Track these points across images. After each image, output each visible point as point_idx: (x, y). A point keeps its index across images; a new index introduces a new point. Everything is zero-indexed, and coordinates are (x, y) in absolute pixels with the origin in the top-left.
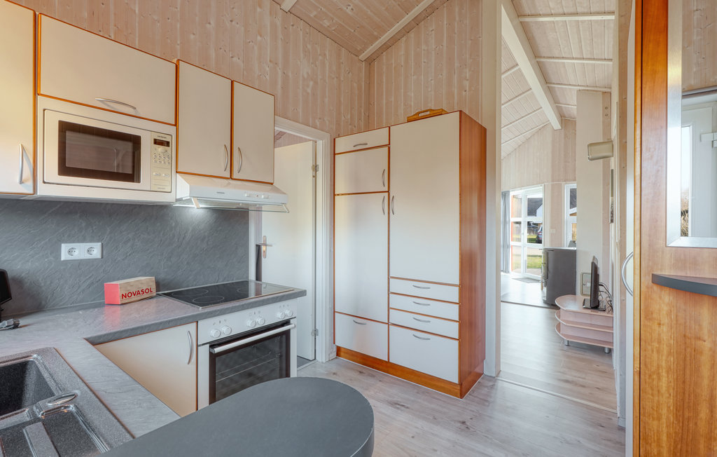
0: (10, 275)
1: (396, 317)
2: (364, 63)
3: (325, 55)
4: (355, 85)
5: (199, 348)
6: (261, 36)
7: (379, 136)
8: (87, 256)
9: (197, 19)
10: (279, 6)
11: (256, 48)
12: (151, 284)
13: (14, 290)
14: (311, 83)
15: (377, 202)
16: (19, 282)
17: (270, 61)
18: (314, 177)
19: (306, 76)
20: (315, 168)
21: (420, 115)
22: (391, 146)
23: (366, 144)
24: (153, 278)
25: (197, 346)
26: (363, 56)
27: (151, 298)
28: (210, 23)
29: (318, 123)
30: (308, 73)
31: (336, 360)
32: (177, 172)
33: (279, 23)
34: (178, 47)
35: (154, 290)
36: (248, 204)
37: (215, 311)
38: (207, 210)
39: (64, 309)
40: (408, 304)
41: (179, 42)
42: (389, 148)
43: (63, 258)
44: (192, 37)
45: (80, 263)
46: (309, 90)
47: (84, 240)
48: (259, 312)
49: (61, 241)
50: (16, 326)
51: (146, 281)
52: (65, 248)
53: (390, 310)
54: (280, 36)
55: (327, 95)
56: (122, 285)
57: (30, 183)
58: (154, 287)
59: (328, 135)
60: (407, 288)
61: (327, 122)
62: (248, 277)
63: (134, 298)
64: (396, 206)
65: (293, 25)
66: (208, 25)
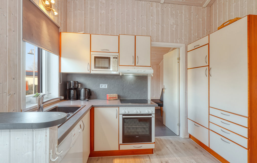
0: (91, 90)
1: (212, 127)
2: (206, 8)
3: (182, 12)
4: (201, 20)
5: (119, 115)
6: (152, 16)
7: (205, 40)
8: (105, 87)
9: (131, 20)
10: (160, 3)
11: (150, 21)
12: (116, 96)
13: (92, 94)
14: (175, 26)
15: (203, 71)
16: (93, 92)
17: (156, 24)
18: (178, 62)
19: (172, 24)
20: (179, 59)
21: (224, 25)
22: (210, 44)
23: (199, 45)
24: (117, 94)
25: (119, 114)
26: (205, 5)
27: (117, 100)
28: (135, 20)
29: (179, 41)
30: (173, 23)
31: (189, 139)
32: (119, 65)
33: (160, 9)
34: (126, 30)
35: (117, 98)
36: (147, 74)
37: (124, 105)
38: (133, 76)
39: (100, 99)
40: (218, 121)
41: (126, 29)
42: (209, 44)
43: (100, 88)
44: (129, 25)
45: (104, 89)
46: (174, 29)
47: (104, 84)
48: (139, 109)
49: (100, 84)
50: (88, 101)
51: (115, 95)
52: (101, 85)
53: (210, 123)
54: (160, 13)
55: (183, 28)
56: (109, 95)
57: (90, 71)
58: (117, 97)
59: (184, 45)
60: (218, 113)
61: (184, 39)
62: (147, 98)
63: (112, 99)
64: (212, 72)
65: (166, 7)
66: (134, 20)
